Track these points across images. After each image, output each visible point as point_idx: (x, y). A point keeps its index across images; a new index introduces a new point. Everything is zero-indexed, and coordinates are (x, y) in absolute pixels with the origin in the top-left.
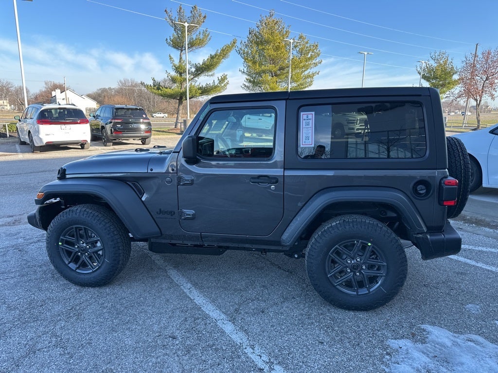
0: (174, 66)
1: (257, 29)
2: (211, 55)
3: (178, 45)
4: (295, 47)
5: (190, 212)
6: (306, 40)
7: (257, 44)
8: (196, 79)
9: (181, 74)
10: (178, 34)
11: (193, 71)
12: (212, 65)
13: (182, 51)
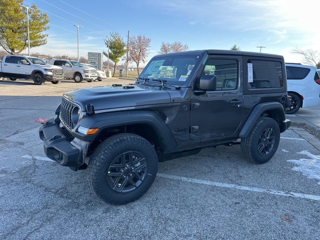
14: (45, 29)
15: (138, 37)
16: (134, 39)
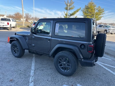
0: (65, 14)
2: (74, 11)
4: (97, 9)
5: (33, 45)
6: (100, 8)
7: (87, 9)
11: (69, 15)
12: (74, 14)
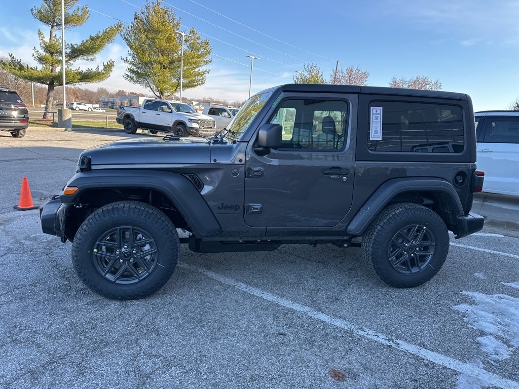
0: (44, 44)
1: (142, 15)
2: (91, 36)
3: (49, 18)
4: (186, 41)
5: (257, 206)
6: (197, 36)
8: (71, 62)
9: (52, 54)
10: (49, 6)
11: (68, 52)
12: (93, 48)
13: (53, 26)
14: (206, 63)
15: (347, 70)
16: (340, 74)
